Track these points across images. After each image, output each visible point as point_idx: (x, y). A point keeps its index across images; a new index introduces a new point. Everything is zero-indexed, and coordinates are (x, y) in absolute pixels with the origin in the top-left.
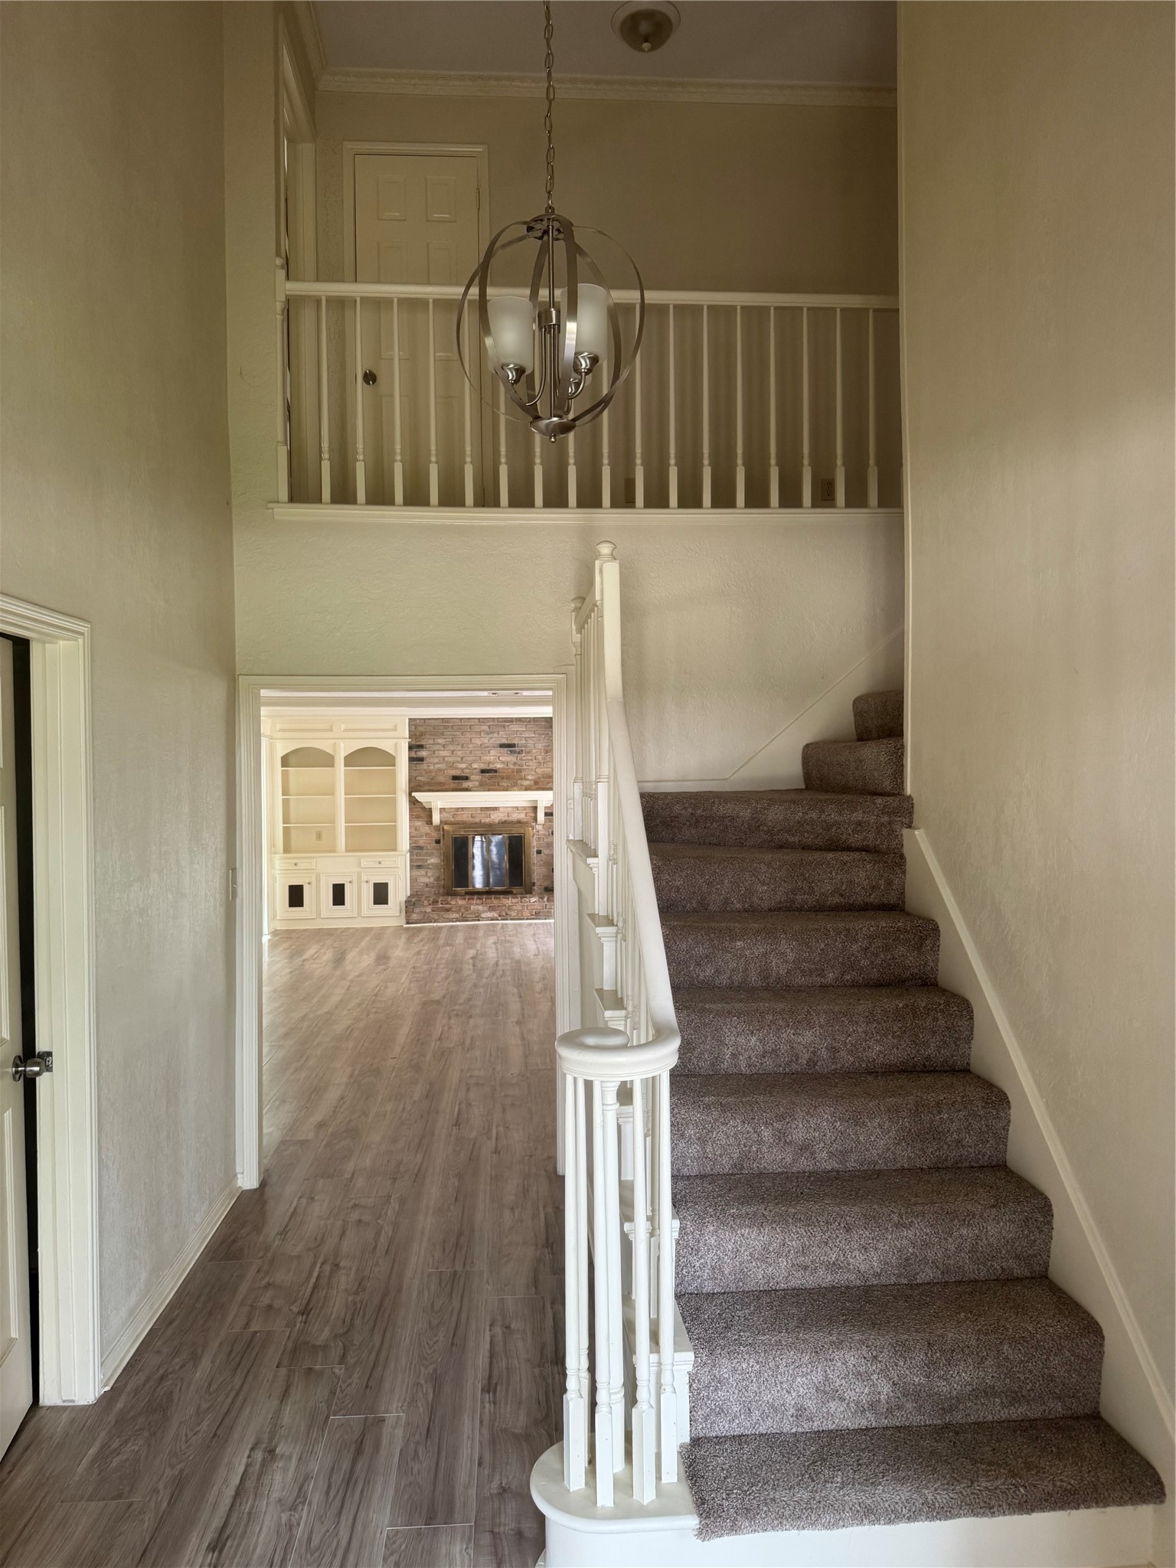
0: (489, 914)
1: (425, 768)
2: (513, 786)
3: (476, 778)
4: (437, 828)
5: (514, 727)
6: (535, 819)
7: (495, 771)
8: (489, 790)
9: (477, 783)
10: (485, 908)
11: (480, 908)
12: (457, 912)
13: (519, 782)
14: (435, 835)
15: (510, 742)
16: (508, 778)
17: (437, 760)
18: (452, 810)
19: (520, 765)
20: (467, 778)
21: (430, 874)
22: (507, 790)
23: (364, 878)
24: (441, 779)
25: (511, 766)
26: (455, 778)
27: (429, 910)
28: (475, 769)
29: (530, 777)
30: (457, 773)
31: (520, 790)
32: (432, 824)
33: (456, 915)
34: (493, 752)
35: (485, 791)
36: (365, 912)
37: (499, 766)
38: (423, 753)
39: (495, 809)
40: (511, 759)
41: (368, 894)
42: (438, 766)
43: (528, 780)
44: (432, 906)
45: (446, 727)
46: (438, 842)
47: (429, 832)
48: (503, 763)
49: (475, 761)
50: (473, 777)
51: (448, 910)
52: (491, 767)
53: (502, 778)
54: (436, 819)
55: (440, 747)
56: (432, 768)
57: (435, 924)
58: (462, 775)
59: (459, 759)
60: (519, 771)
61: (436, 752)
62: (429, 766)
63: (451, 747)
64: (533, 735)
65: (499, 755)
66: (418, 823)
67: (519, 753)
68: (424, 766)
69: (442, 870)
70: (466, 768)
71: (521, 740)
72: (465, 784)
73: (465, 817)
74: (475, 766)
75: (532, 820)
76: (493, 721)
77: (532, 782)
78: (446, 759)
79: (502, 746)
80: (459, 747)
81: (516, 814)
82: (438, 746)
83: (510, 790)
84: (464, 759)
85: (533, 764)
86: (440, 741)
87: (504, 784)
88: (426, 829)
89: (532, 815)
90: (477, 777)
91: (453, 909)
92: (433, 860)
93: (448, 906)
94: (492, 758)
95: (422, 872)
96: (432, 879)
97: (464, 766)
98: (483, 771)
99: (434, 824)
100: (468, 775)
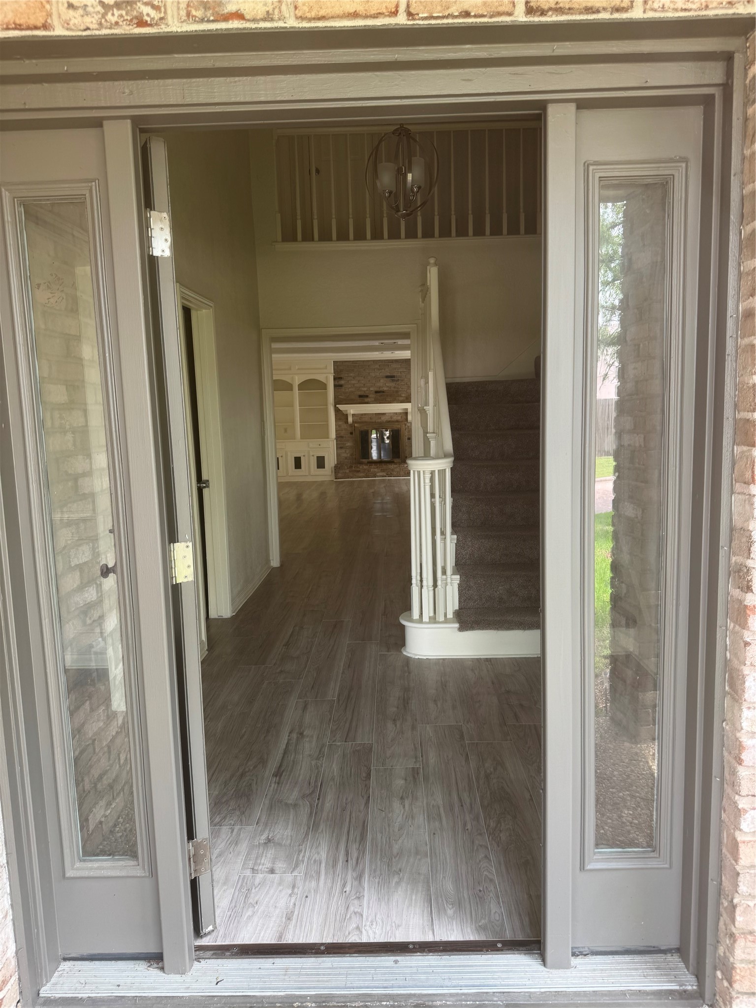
0: (381, 474)
1: (343, 391)
2: (394, 401)
4: (351, 425)
5: (394, 366)
6: (406, 419)
7: (383, 392)
8: (380, 403)
9: (373, 399)
10: (379, 470)
11: (376, 470)
12: (363, 472)
13: (397, 398)
14: (350, 430)
15: (392, 375)
16: (390, 395)
17: (349, 386)
18: (359, 415)
19: (398, 388)
20: (367, 396)
21: (347, 452)
22: (390, 403)
23: (312, 454)
24: (353, 397)
25: (393, 389)
26: (360, 396)
27: (347, 471)
28: (372, 391)
29: (403, 395)
30: (362, 393)
31: (398, 403)
33: (362, 474)
34: (382, 381)
35: (377, 403)
36: (313, 473)
37: (385, 389)
38: (342, 382)
39: (384, 414)
40: (393, 384)
41: (314, 462)
42: (350, 389)
43: (402, 397)
44: (349, 469)
45: (355, 366)
46: (351, 433)
47: (346, 428)
48: (388, 387)
49: (371, 386)
50: (371, 396)
51: (358, 471)
52: (381, 389)
53: (387, 396)
54: (350, 420)
55: (352, 378)
56: (347, 390)
57: (351, 479)
58: (364, 394)
59: (362, 385)
60: (397, 392)
61: (349, 381)
62: (345, 390)
63: (358, 378)
65: (386, 382)
66: (340, 423)
67: (396, 381)
68: (343, 389)
69: (354, 449)
70: (367, 390)
71: (398, 373)
72: (366, 400)
73: (366, 419)
74: (371, 389)
75: (405, 421)
76: (382, 362)
77: (405, 398)
78: (355, 385)
79: (387, 377)
80: (363, 378)
81: (396, 417)
82: (350, 378)
83: (392, 403)
84: (365, 385)
85: (405, 387)
86: (351, 375)
87: (388, 399)
88: (344, 426)
89: (405, 417)
90: (373, 396)
91: (361, 471)
92: (349, 444)
93: (358, 469)
94: (382, 384)
95: (343, 451)
96: (349, 455)
97: (365, 389)
98: (376, 392)
99: (349, 423)
100: (368, 394)
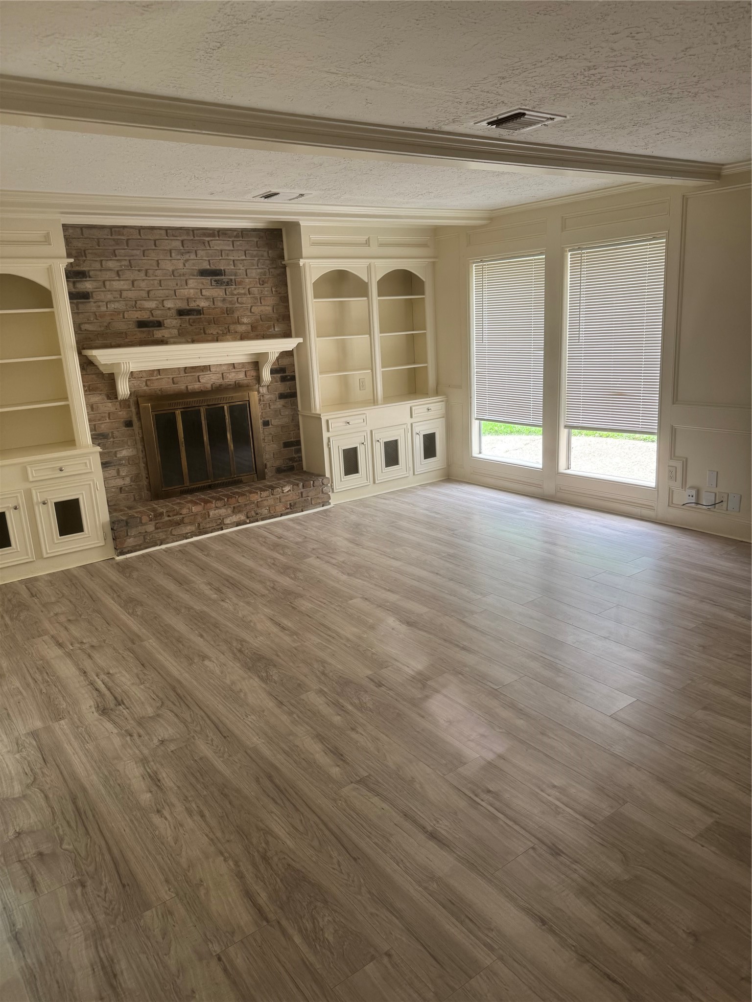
0: (235, 518)
1: (94, 309)
2: (224, 334)
3: (172, 322)
4: (125, 403)
5: (218, 244)
6: (258, 379)
7: (199, 312)
8: (193, 342)
9: (175, 332)
10: (229, 511)
11: (223, 511)
12: (191, 524)
13: (232, 327)
14: (123, 414)
15: (213, 267)
16: (215, 321)
17: (109, 296)
18: (144, 374)
19: (231, 302)
20: (159, 324)
21: (123, 473)
22: (217, 341)
23: (37, 497)
24: (120, 326)
25: (220, 304)
26: (142, 324)
27: (151, 528)
28: (169, 309)
29: (245, 320)
30: (144, 316)
31: (235, 340)
32: (117, 398)
33: (189, 529)
34: (192, 283)
35: (187, 342)
36: (48, 550)
37: (203, 304)
38: (87, 286)
39: (206, 368)
40: (218, 292)
41: (48, 520)
42: (112, 306)
43: (244, 324)
44: (153, 523)
45: (117, 242)
46: (129, 424)
47: (113, 409)
48: (207, 299)
49: (167, 297)
50: (168, 322)
51: (178, 524)
52: (193, 305)
53: (209, 323)
54: (124, 389)
55: (113, 275)
56: (104, 309)
57: (163, 547)
58: (152, 319)
59: (145, 294)
60: (229, 312)
61: (107, 283)
62: (99, 307)
63: (129, 275)
64: (244, 258)
65: (201, 286)
66: (95, 399)
67: (228, 284)
68: (91, 306)
69: (142, 465)
70: (157, 308)
71: (229, 265)
72: (159, 334)
73: (164, 385)
74: (169, 304)
75: (254, 382)
76: (188, 234)
77: (250, 328)
78: (124, 294)
79: (203, 273)
80: (142, 274)
81: (233, 374)
82: (108, 273)
83: (222, 341)
84: (152, 293)
85: (247, 300)
86: (111, 264)
87: (213, 330)
88: (109, 406)
89: (253, 373)
90: (174, 322)
91: (186, 520)
92: (125, 453)
94: (192, 291)
96: (128, 481)
97: (152, 305)
98: (181, 313)
99: (119, 398)
100: (160, 319)
